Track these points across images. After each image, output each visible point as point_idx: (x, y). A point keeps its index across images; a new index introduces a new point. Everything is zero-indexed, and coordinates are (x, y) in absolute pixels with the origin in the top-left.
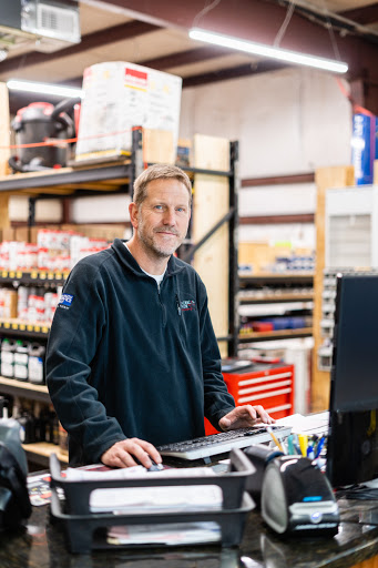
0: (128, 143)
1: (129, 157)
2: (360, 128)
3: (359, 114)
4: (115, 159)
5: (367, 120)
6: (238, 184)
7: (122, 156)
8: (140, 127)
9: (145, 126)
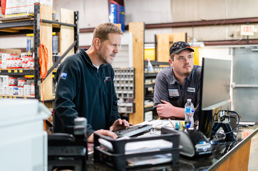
0: (33, 11)
1: (33, 17)
2: (113, 9)
3: (113, 3)
4: (26, 17)
5: (116, 6)
6: (78, 31)
7: (30, 16)
8: (39, 4)
9: (41, 3)
